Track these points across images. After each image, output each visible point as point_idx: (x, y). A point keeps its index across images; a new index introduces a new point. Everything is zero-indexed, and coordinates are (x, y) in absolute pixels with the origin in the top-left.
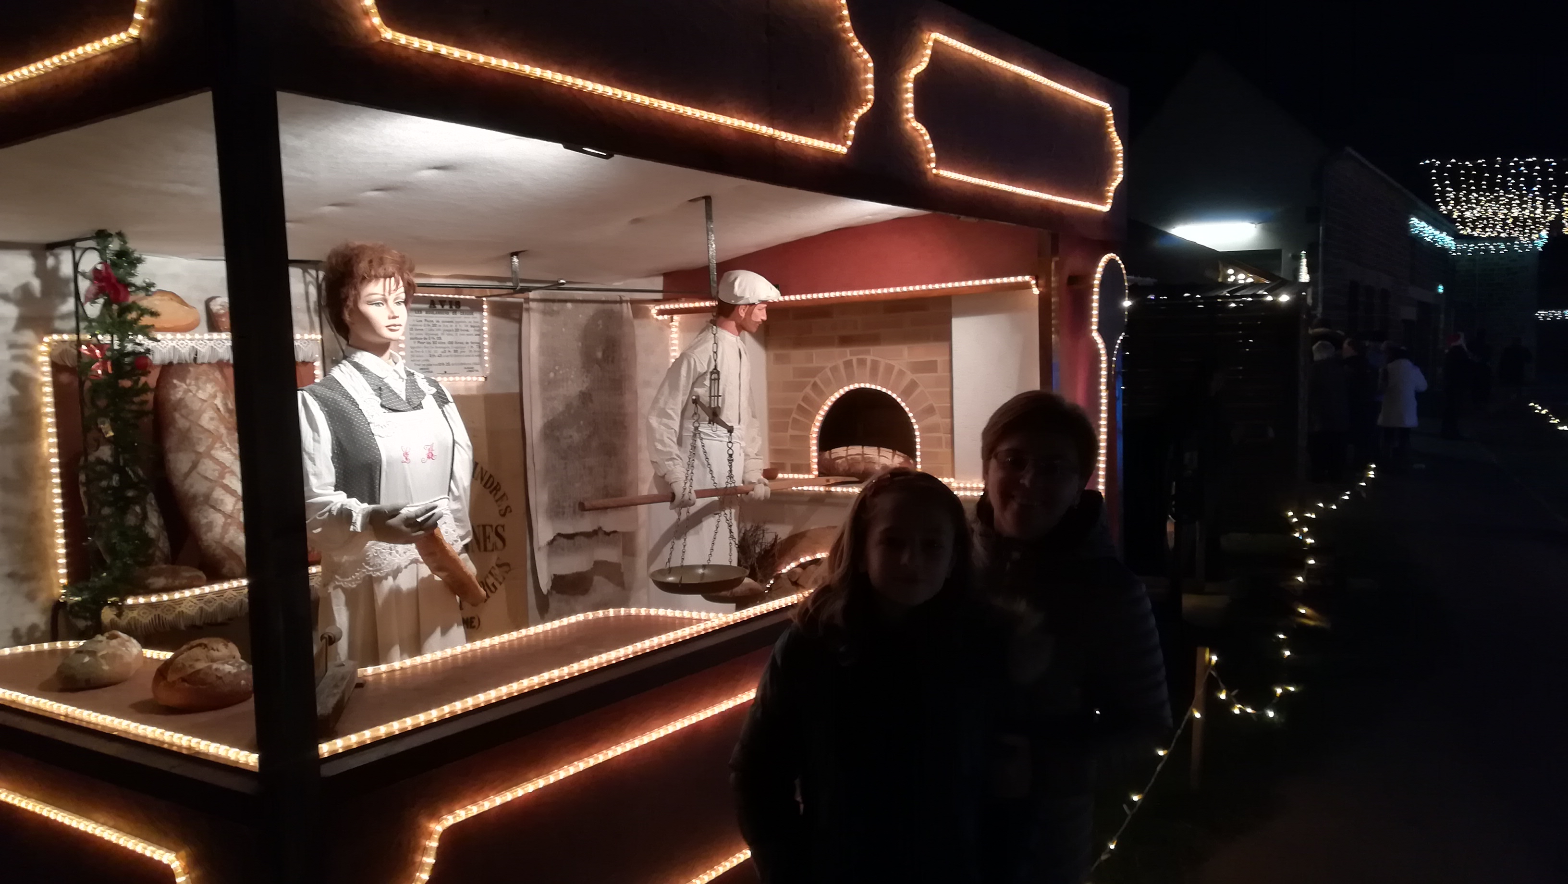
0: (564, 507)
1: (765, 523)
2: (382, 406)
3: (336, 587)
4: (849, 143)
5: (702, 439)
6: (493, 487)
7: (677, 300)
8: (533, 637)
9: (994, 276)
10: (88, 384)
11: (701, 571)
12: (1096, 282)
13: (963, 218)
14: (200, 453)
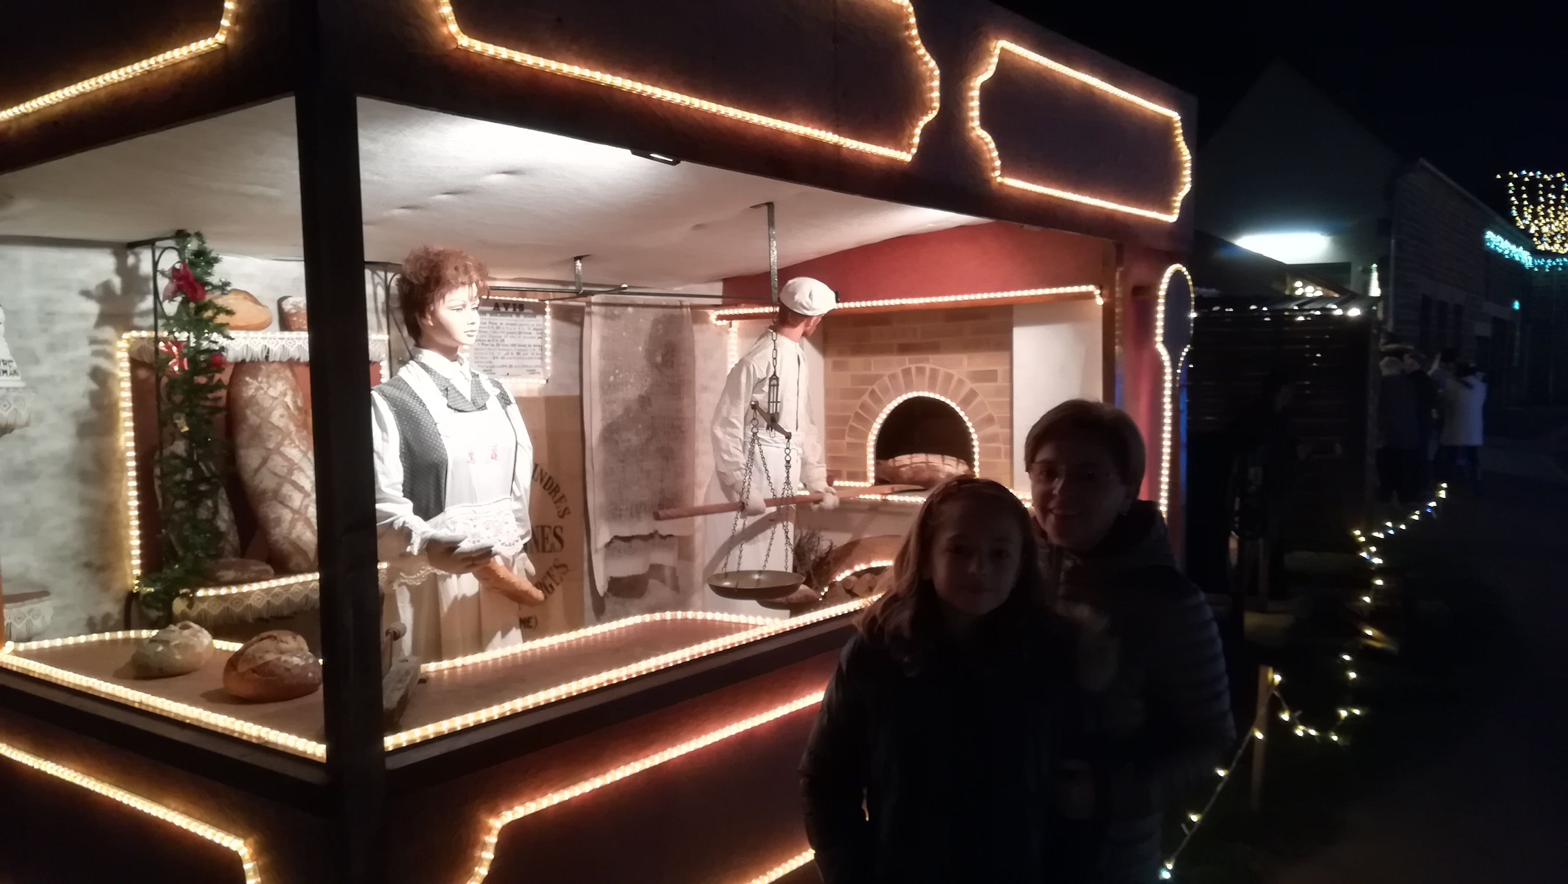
0: (621, 510)
1: (821, 529)
2: (449, 406)
3: (401, 585)
4: (914, 151)
5: (760, 445)
6: (553, 488)
7: (736, 305)
8: (591, 638)
9: (1058, 285)
10: (165, 380)
11: (756, 577)
12: (1162, 293)
13: (1026, 226)
14: (270, 449)
